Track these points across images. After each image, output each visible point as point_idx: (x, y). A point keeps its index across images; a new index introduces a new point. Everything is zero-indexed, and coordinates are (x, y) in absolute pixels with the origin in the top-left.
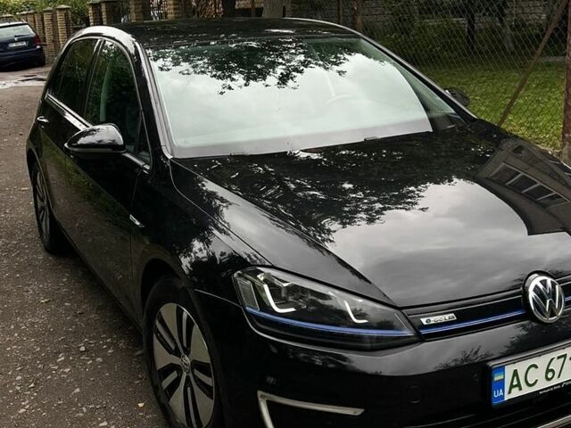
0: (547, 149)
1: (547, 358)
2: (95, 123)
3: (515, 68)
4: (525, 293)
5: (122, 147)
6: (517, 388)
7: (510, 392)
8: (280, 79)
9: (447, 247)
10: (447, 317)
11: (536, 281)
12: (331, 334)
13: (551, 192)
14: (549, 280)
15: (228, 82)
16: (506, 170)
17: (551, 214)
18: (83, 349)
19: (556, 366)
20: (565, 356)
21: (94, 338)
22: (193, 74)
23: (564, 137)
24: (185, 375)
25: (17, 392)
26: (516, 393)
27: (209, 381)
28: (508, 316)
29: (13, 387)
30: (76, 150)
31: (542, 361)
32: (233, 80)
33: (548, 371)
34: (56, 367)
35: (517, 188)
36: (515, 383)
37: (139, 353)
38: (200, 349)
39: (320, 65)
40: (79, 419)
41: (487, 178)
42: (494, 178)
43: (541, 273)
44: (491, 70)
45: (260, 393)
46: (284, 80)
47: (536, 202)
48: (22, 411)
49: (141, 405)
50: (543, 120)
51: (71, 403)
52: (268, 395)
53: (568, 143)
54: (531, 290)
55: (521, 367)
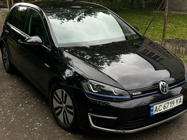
0: (158, 42)
1: (164, 103)
2: (31, 36)
3: (146, 14)
4: (159, 86)
5: (41, 43)
6: (156, 111)
7: (155, 112)
8: (78, 20)
9: (135, 74)
10: (139, 93)
11: (161, 83)
12: (106, 97)
13: (160, 57)
14: (165, 83)
15: (63, 21)
16: (145, 50)
17: (161, 64)
18: (26, 102)
19: (166, 105)
20: (168, 103)
21: (29, 99)
22: (53, 19)
23: (163, 39)
24: (63, 109)
25: (9, 115)
26: (156, 113)
27: (72, 111)
28: (155, 92)
29: (7, 114)
30: (27, 44)
31: (163, 104)
32: (64, 20)
33: (164, 107)
34: (20, 108)
35: (149, 56)
36: (156, 110)
37: (44, 103)
38: (69, 102)
39: (89, 15)
40: (30, 122)
41: (140, 53)
42: (142, 53)
43: (163, 81)
44: (138, 15)
45: (89, 114)
46: (79, 20)
47: (156, 60)
48: (12, 121)
49: (48, 118)
50: (156, 32)
51: (26, 118)
52: (91, 114)
53: (164, 41)
54: (160, 86)
55: (158, 106)
